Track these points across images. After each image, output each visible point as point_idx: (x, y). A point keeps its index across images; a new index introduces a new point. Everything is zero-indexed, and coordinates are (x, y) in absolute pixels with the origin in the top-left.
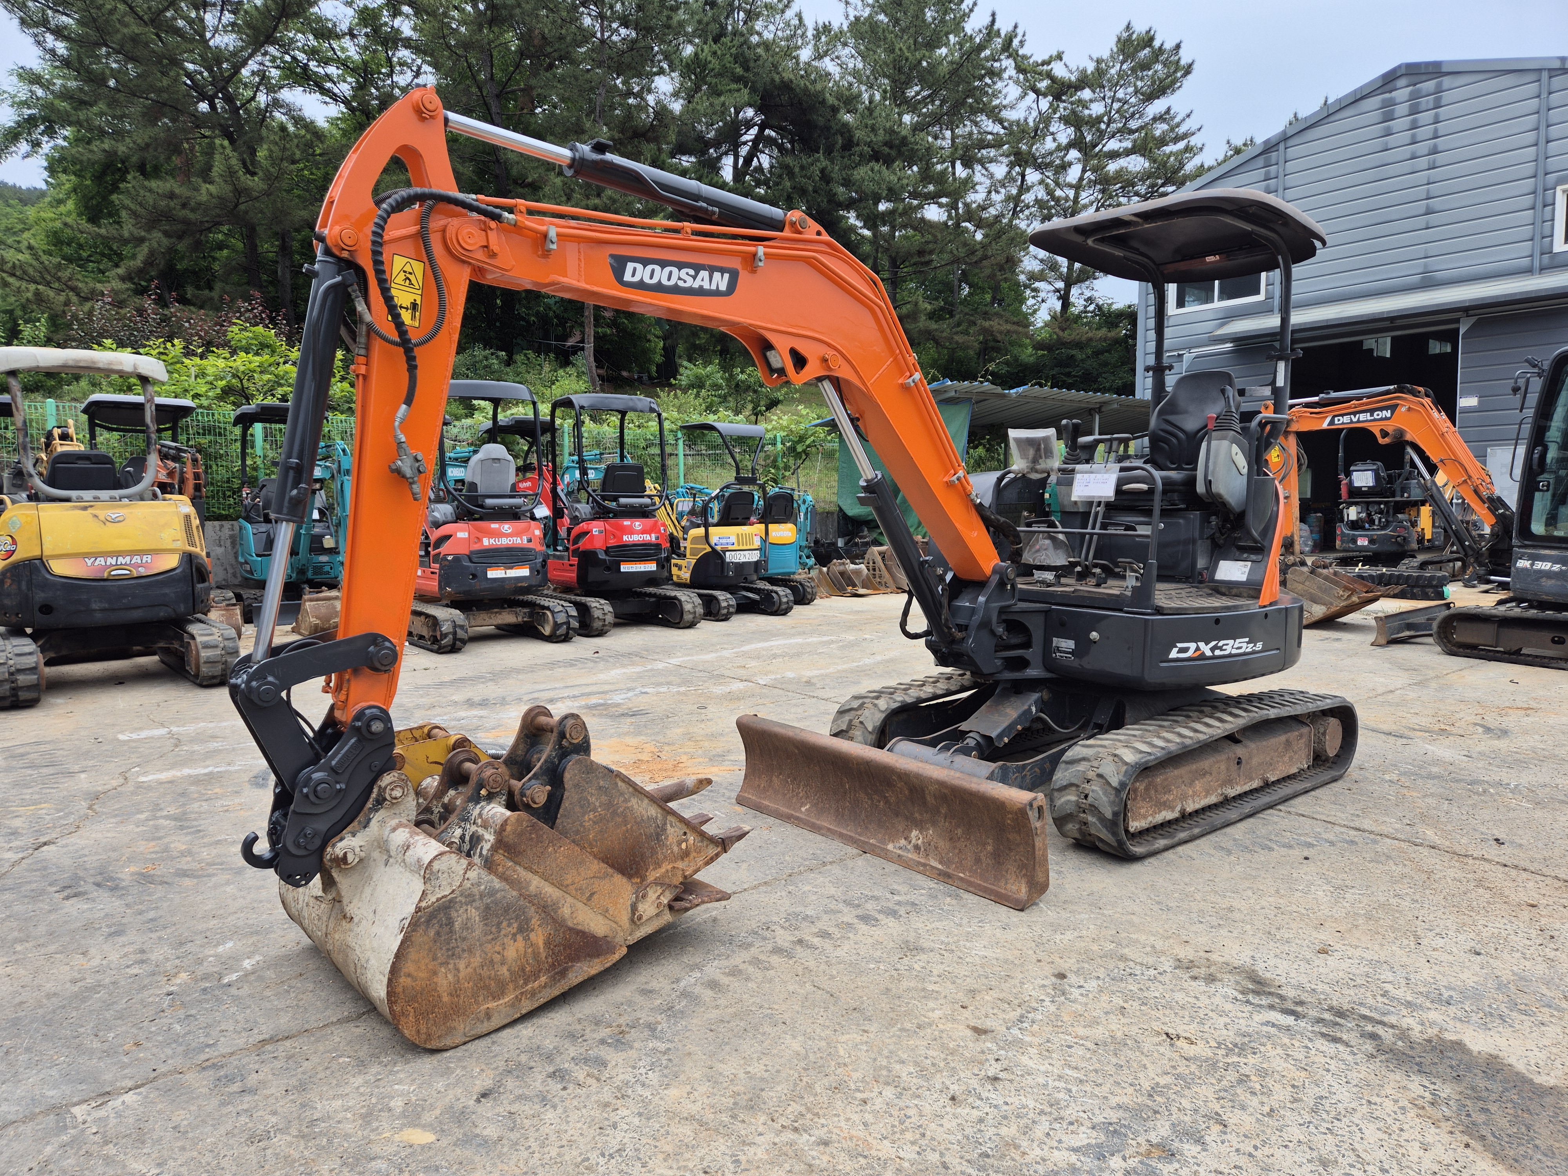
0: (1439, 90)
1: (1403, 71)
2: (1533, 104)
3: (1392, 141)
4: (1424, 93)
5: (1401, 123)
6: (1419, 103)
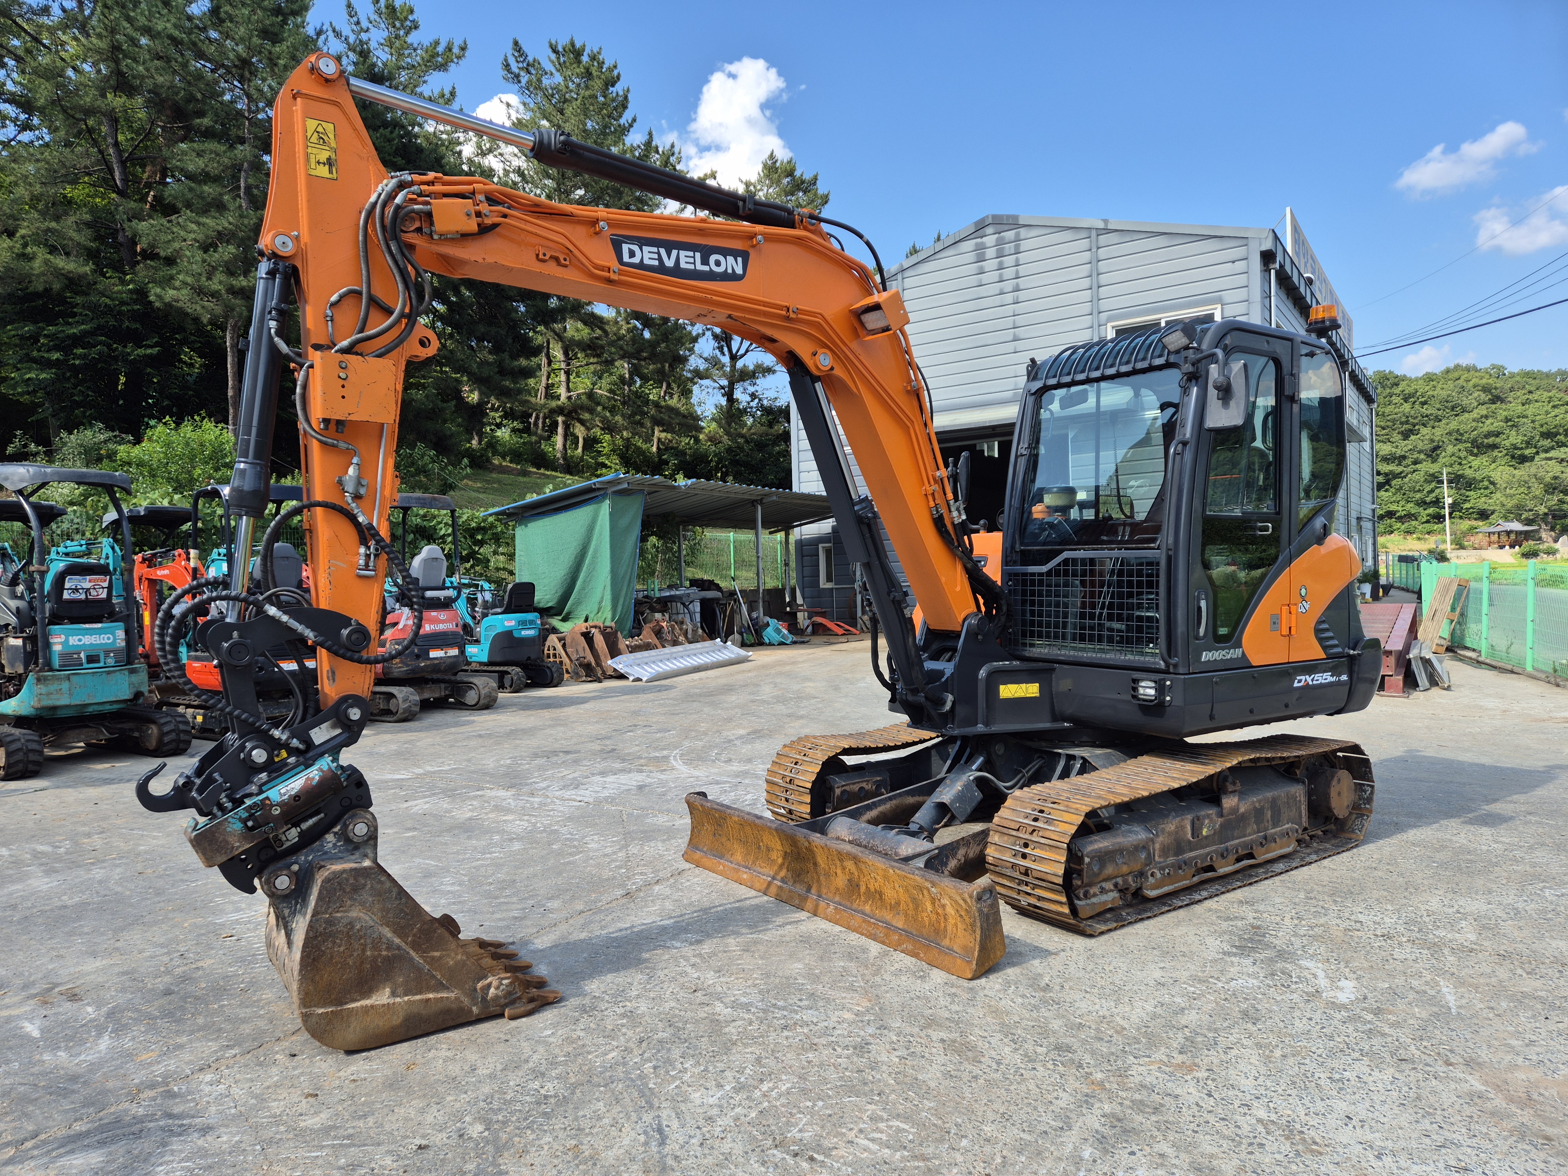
0: (1018, 239)
1: (990, 221)
2: (1087, 256)
3: (985, 278)
4: (1007, 241)
5: (991, 264)
6: (1003, 248)
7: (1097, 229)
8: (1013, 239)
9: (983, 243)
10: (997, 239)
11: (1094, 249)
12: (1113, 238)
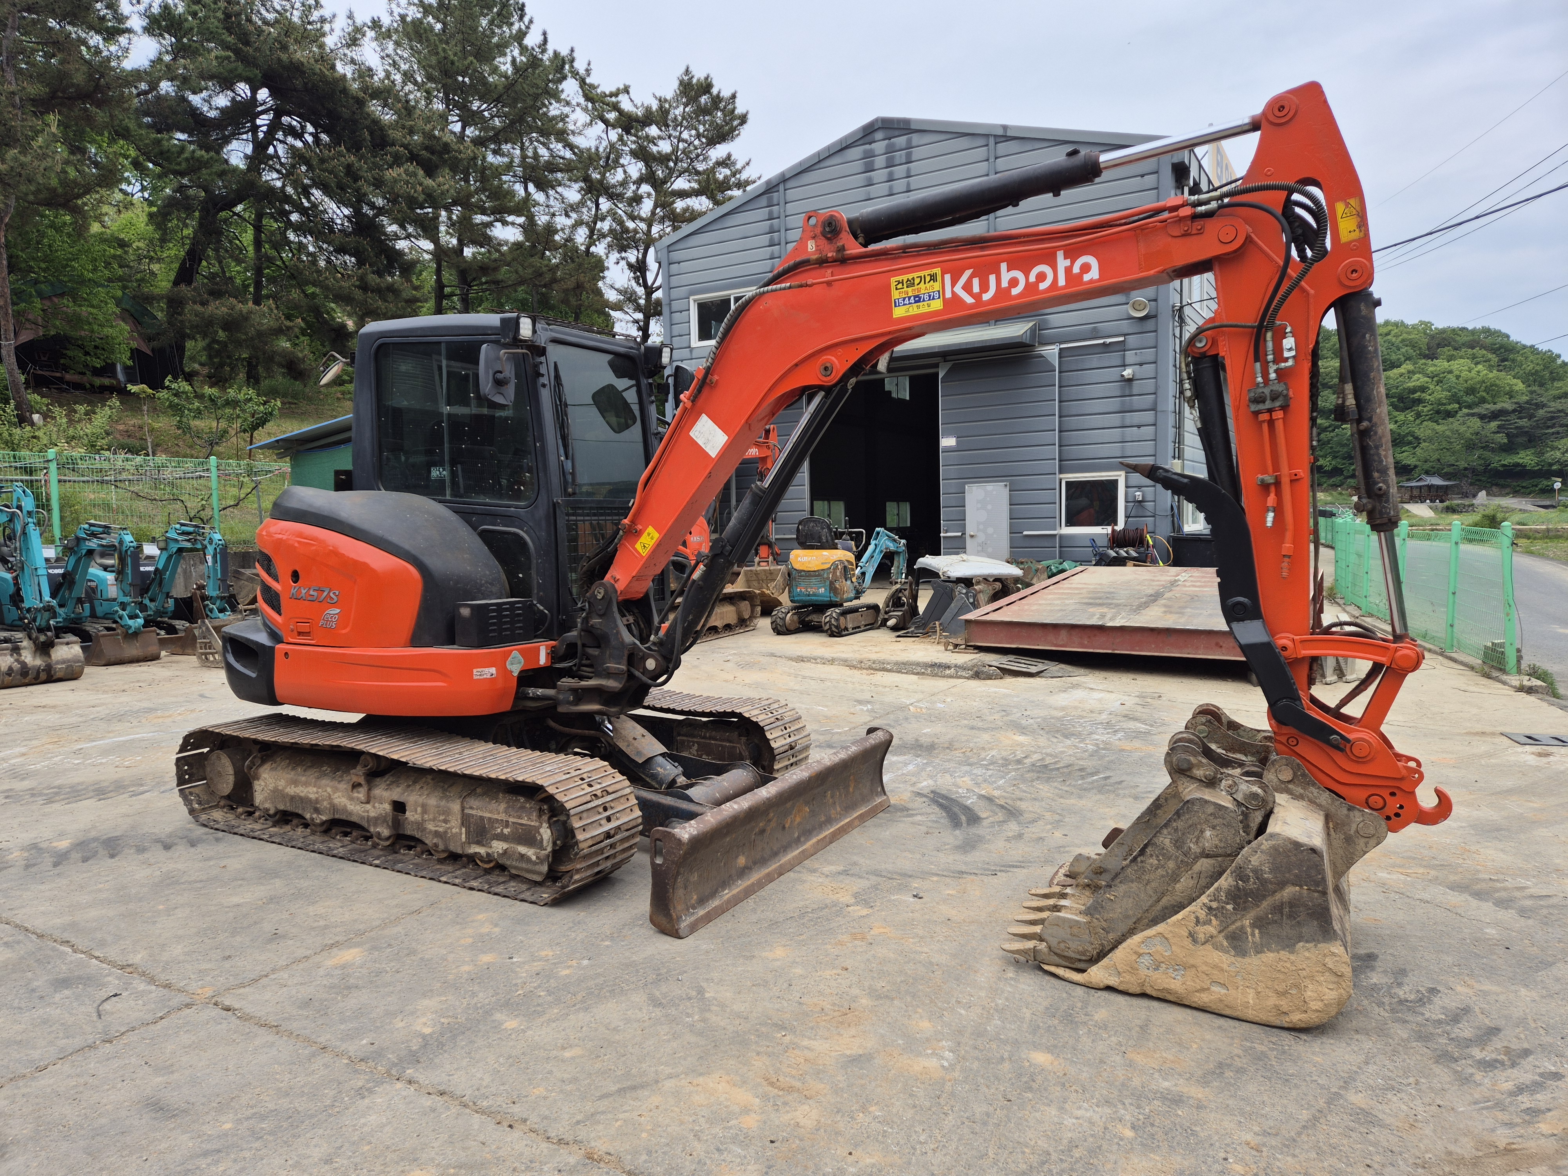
0: (909, 146)
1: (880, 125)
2: (984, 167)
3: (874, 190)
4: (897, 148)
5: (879, 175)
6: (893, 157)
7: (995, 136)
8: (904, 146)
9: (872, 150)
10: (887, 146)
11: (992, 160)
12: (1012, 146)
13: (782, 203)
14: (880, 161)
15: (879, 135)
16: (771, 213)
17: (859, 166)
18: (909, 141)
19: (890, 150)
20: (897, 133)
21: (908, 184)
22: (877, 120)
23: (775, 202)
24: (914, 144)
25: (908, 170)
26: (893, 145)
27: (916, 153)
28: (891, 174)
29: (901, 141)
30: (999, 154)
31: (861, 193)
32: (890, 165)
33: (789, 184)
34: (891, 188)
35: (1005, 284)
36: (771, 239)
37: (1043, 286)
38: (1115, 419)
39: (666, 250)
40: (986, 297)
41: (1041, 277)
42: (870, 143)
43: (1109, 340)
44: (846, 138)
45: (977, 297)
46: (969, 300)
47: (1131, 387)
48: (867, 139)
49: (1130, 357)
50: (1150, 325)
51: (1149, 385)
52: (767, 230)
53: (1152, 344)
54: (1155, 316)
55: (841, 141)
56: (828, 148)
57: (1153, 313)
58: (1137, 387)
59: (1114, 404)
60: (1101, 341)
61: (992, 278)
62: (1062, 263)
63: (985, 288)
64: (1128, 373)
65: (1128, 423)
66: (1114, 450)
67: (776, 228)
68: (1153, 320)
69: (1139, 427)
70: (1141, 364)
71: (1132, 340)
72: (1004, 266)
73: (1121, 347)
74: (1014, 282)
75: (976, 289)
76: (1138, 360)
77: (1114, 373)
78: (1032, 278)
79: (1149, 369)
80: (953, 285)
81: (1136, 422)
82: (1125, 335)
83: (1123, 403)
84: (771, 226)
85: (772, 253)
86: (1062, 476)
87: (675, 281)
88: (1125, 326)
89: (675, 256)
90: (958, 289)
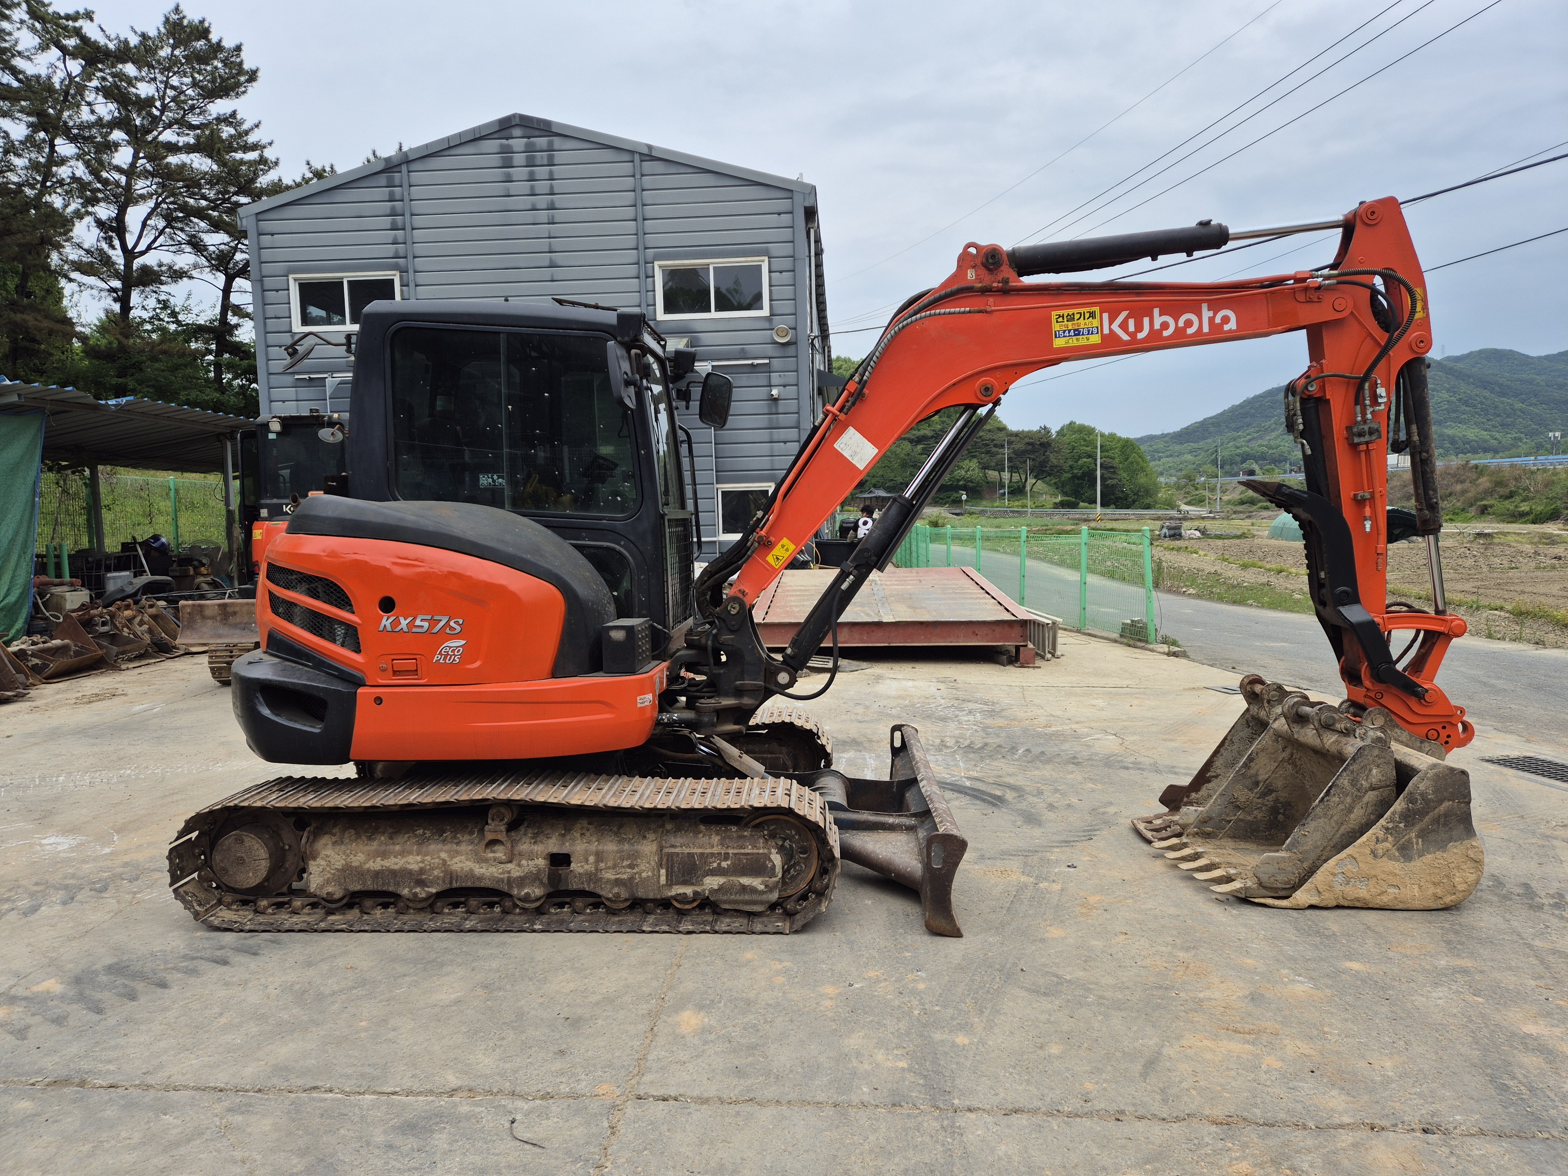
0: (551, 149)
1: (517, 121)
2: (629, 182)
3: (513, 187)
4: (538, 148)
5: (520, 173)
6: (534, 156)
7: (640, 154)
8: (545, 147)
9: (509, 146)
10: (527, 145)
11: (638, 176)
12: (658, 167)
13: (406, 185)
14: (519, 159)
15: (517, 132)
16: (391, 194)
17: (496, 160)
18: (551, 143)
19: (530, 149)
20: (537, 133)
21: (552, 187)
22: (514, 115)
23: (397, 182)
24: (556, 147)
25: (551, 173)
26: (533, 144)
27: (559, 157)
28: (532, 173)
29: (542, 142)
30: (645, 173)
31: (500, 188)
32: (530, 163)
33: (413, 167)
34: (532, 187)
35: (1157, 326)
36: (394, 223)
37: (1190, 331)
38: (764, 435)
39: (254, 217)
40: (1140, 336)
41: (1189, 323)
42: (507, 139)
43: (756, 362)
44: (480, 128)
45: (1133, 335)
46: (1125, 337)
47: (777, 406)
48: (505, 133)
49: (775, 378)
50: (791, 350)
51: (792, 405)
52: (388, 212)
53: (794, 368)
54: (795, 343)
55: (474, 130)
56: (460, 135)
57: (794, 340)
58: (782, 406)
59: (763, 420)
60: (750, 362)
61: (1146, 321)
62: (1206, 314)
63: (1139, 328)
64: (775, 392)
65: (775, 438)
66: (765, 462)
67: (399, 211)
68: (793, 347)
69: (785, 442)
70: (785, 386)
71: (776, 363)
72: (1156, 311)
73: (767, 369)
74: (1165, 326)
75: (1132, 328)
76: (782, 382)
77: (762, 392)
78: (1181, 324)
79: (791, 391)
80: (1111, 323)
81: (782, 438)
82: (770, 358)
83: (770, 420)
84: (393, 208)
85: (395, 237)
86: (719, 486)
87: (266, 254)
88: (770, 350)
89: (266, 226)
90: (1115, 327)
